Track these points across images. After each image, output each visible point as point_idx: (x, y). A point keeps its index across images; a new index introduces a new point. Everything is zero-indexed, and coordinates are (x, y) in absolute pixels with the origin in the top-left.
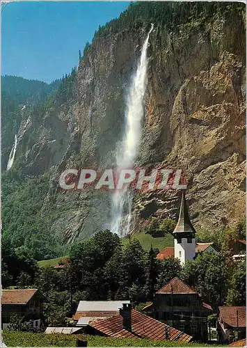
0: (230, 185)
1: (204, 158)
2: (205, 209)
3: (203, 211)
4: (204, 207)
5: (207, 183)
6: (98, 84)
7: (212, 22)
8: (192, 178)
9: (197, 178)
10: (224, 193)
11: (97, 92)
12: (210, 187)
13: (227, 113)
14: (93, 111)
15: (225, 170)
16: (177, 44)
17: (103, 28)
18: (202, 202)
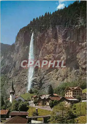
0: (53, 79)
1: (47, 71)
2: (47, 86)
3: (46, 86)
4: (46, 85)
5: (48, 78)
6: (20, 47)
7: (49, 30)
8: (44, 76)
9: (45, 76)
10: (52, 81)
11: (20, 49)
12: (48, 79)
13: (53, 57)
14: (19, 55)
15: (52, 74)
16: (40, 36)
17: (21, 29)
18: (46, 84)
